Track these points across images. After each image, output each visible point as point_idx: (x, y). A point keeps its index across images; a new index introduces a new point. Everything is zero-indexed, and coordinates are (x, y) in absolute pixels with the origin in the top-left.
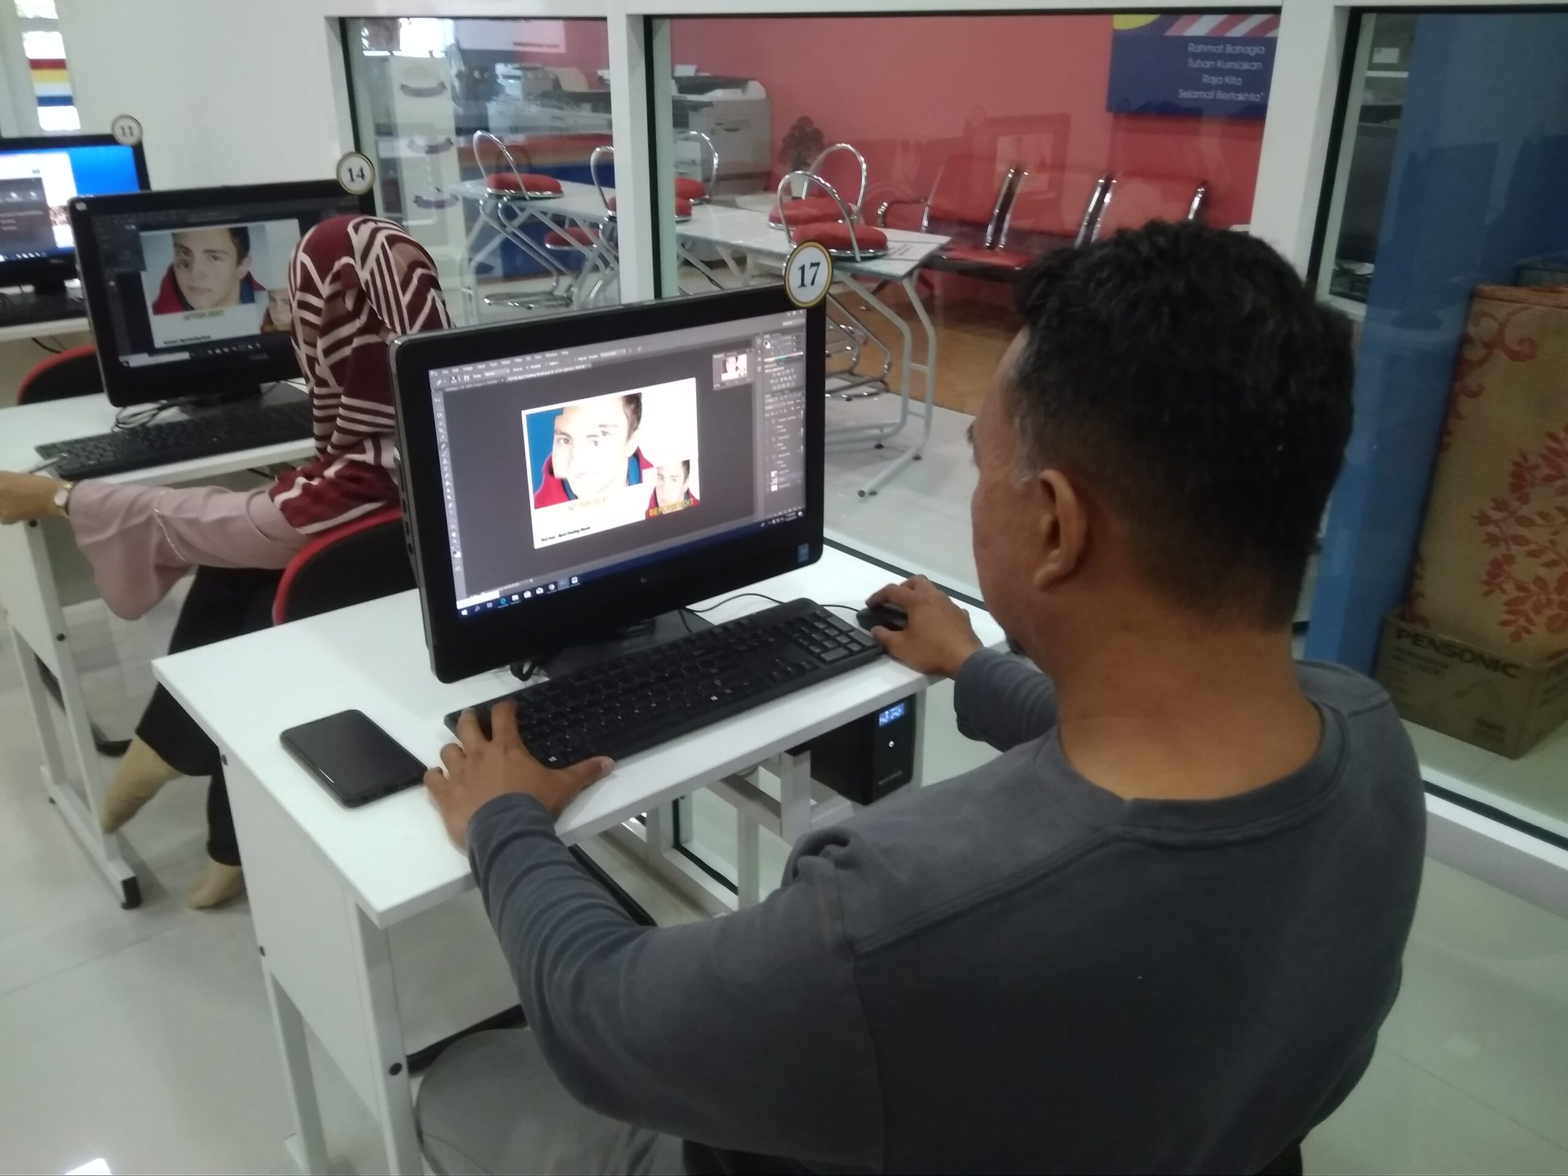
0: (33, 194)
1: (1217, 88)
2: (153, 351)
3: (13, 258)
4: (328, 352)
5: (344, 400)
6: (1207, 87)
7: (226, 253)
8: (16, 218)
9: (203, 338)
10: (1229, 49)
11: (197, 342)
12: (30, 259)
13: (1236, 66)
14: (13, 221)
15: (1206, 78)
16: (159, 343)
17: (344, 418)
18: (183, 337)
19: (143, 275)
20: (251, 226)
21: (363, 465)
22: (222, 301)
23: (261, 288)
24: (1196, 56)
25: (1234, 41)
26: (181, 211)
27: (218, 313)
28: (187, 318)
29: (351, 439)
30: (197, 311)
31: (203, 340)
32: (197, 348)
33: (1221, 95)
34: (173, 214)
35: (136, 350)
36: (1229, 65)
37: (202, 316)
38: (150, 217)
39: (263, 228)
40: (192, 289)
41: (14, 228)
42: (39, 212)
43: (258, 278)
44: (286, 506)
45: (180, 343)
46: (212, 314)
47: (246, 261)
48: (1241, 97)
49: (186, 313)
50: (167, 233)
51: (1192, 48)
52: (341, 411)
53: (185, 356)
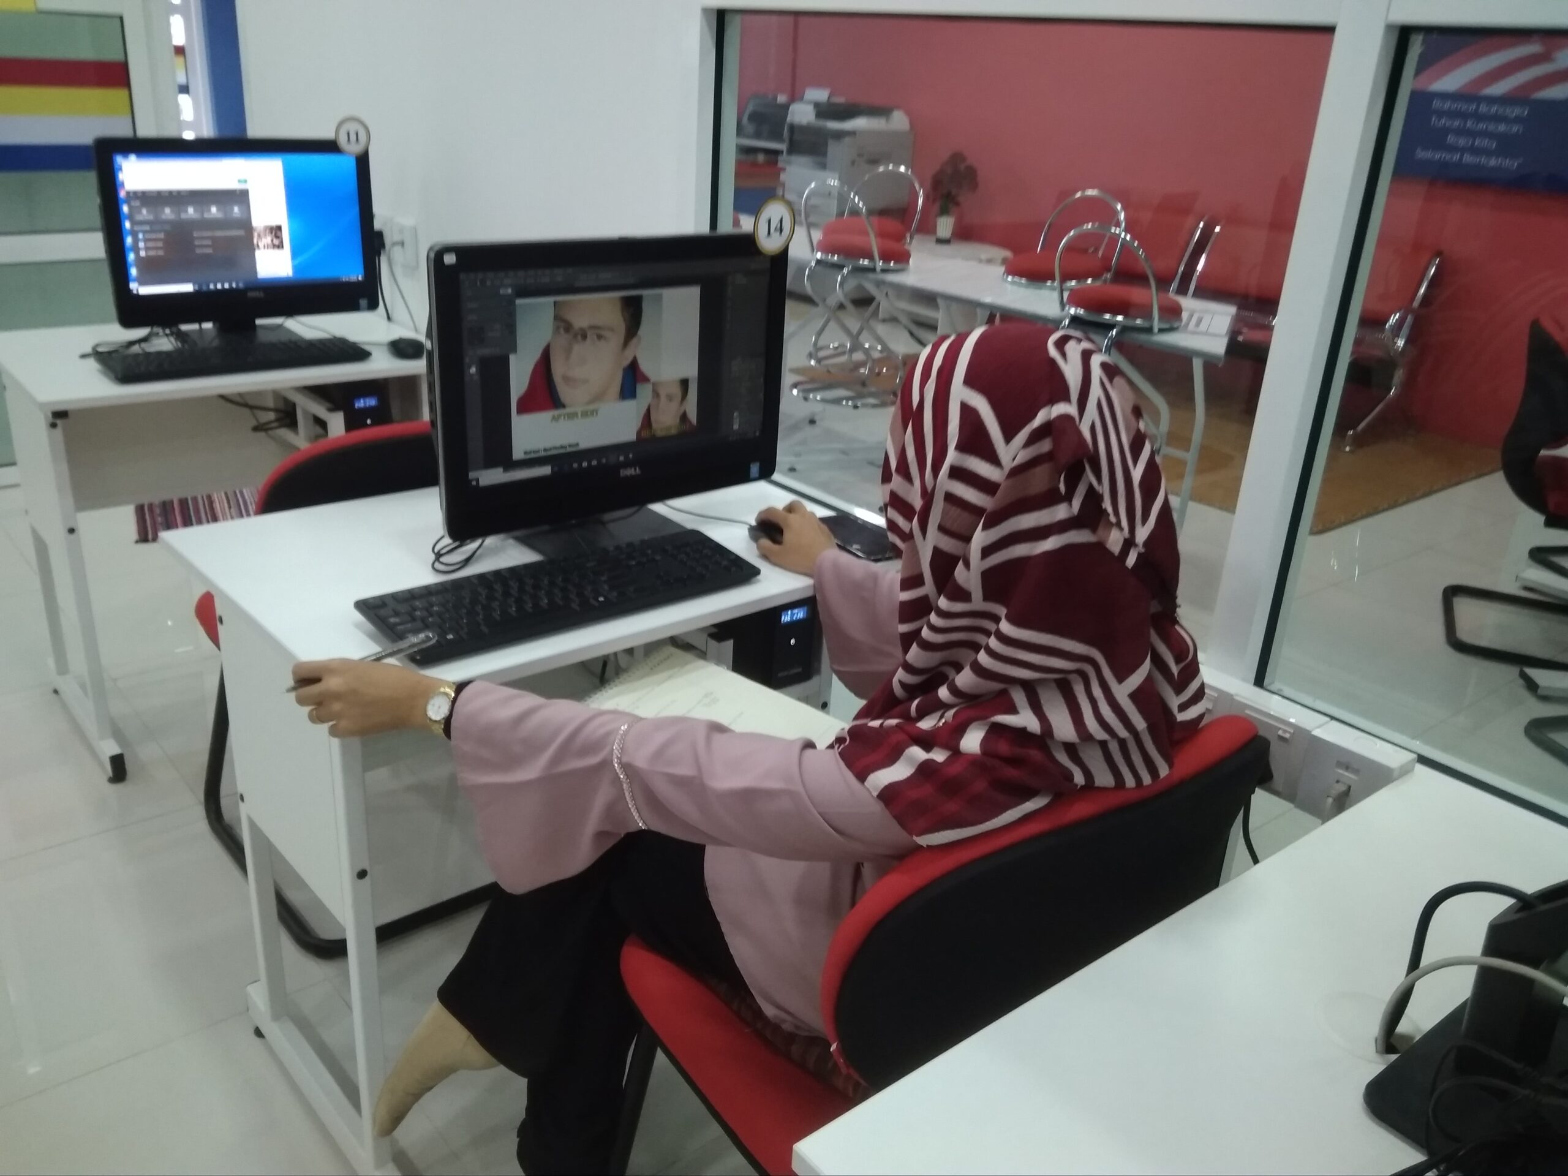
0: (236, 209)
1: (1463, 150)
2: (509, 464)
3: (204, 288)
4: (987, 552)
5: (1005, 627)
6: (1453, 149)
7: (611, 329)
8: (213, 238)
9: (570, 446)
10: (1483, 108)
11: (562, 451)
12: (224, 291)
13: (1491, 127)
14: (209, 242)
15: (1451, 139)
16: (518, 454)
17: (992, 653)
18: (548, 445)
19: (512, 358)
20: (646, 293)
21: (1021, 733)
22: (598, 398)
23: (646, 379)
24: (1441, 114)
25: (1492, 100)
26: (570, 270)
27: (594, 412)
28: (555, 419)
29: (996, 686)
30: (568, 410)
31: (569, 450)
32: (561, 459)
33: (1468, 158)
34: (559, 275)
35: (490, 463)
36: (1482, 126)
37: (572, 416)
38: (529, 277)
39: (659, 298)
40: (567, 379)
41: (209, 251)
42: (240, 233)
43: (645, 366)
44: (889, 795)
45: (543, 454)
46: (585, 414)
47: (635, 341)
48: (1493, 162)
49: (556, 412)
50: (547, 302)
51: (1436, 104)
52: (993, 642)
53: (546, 470)
